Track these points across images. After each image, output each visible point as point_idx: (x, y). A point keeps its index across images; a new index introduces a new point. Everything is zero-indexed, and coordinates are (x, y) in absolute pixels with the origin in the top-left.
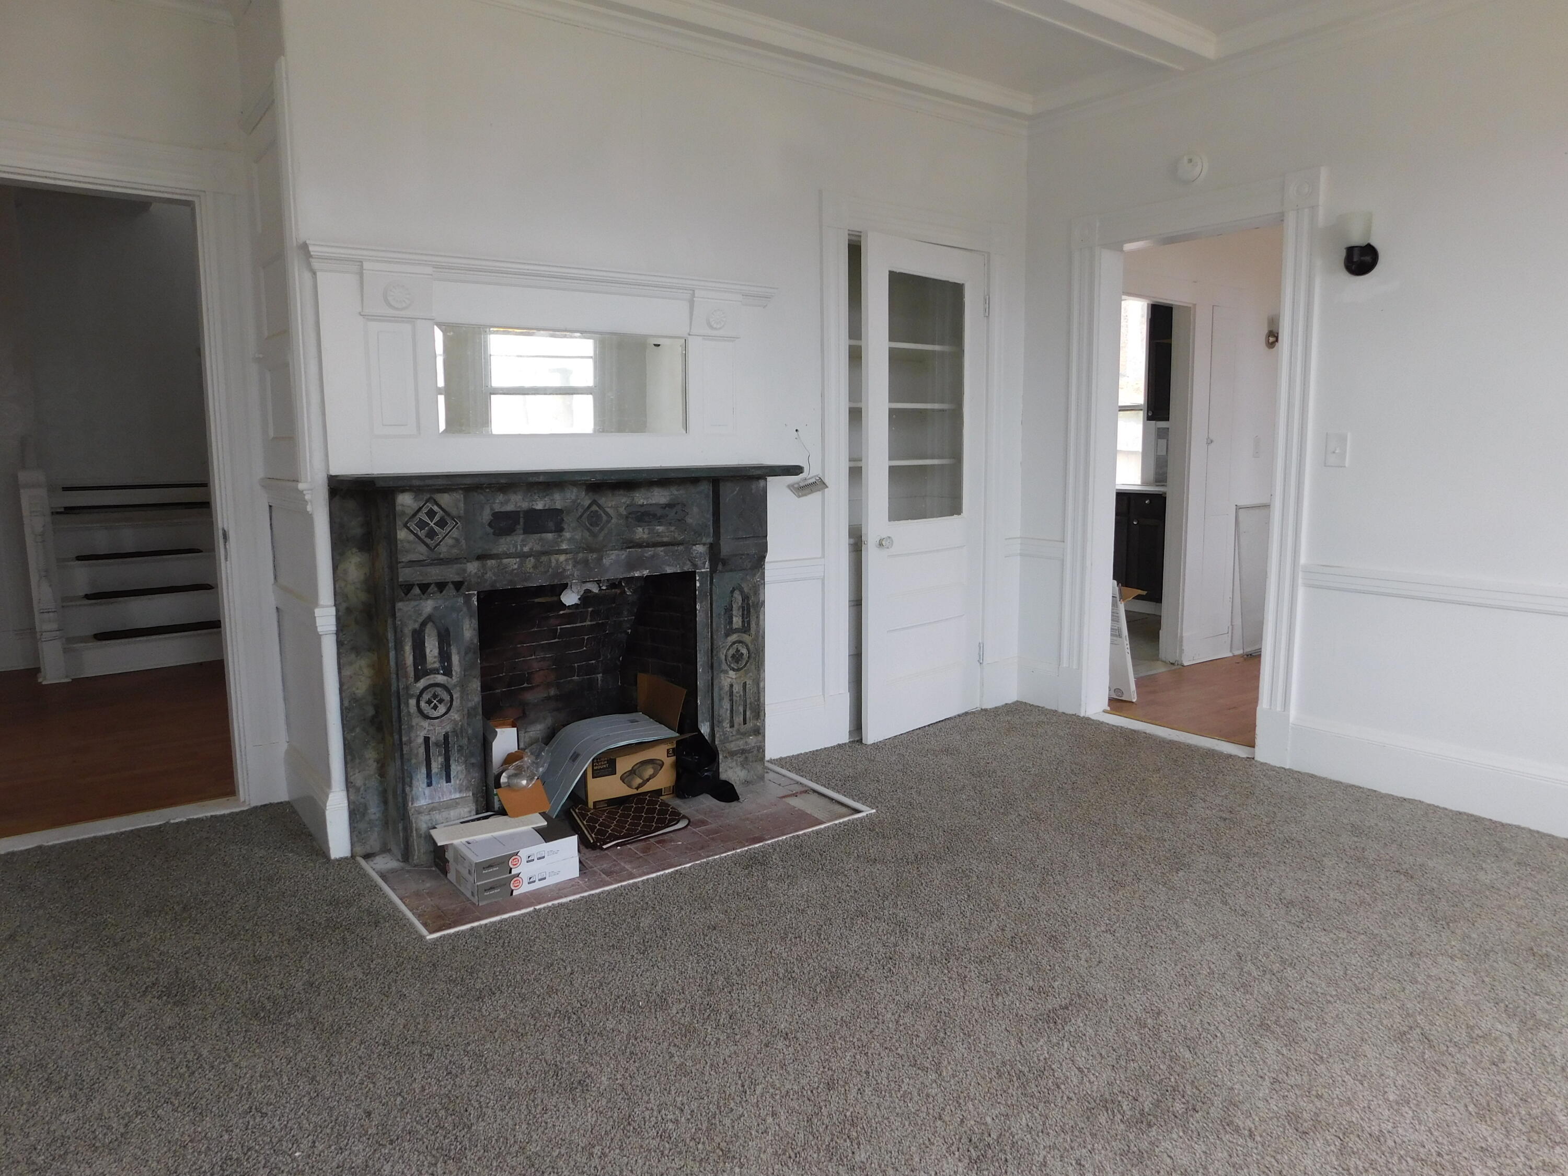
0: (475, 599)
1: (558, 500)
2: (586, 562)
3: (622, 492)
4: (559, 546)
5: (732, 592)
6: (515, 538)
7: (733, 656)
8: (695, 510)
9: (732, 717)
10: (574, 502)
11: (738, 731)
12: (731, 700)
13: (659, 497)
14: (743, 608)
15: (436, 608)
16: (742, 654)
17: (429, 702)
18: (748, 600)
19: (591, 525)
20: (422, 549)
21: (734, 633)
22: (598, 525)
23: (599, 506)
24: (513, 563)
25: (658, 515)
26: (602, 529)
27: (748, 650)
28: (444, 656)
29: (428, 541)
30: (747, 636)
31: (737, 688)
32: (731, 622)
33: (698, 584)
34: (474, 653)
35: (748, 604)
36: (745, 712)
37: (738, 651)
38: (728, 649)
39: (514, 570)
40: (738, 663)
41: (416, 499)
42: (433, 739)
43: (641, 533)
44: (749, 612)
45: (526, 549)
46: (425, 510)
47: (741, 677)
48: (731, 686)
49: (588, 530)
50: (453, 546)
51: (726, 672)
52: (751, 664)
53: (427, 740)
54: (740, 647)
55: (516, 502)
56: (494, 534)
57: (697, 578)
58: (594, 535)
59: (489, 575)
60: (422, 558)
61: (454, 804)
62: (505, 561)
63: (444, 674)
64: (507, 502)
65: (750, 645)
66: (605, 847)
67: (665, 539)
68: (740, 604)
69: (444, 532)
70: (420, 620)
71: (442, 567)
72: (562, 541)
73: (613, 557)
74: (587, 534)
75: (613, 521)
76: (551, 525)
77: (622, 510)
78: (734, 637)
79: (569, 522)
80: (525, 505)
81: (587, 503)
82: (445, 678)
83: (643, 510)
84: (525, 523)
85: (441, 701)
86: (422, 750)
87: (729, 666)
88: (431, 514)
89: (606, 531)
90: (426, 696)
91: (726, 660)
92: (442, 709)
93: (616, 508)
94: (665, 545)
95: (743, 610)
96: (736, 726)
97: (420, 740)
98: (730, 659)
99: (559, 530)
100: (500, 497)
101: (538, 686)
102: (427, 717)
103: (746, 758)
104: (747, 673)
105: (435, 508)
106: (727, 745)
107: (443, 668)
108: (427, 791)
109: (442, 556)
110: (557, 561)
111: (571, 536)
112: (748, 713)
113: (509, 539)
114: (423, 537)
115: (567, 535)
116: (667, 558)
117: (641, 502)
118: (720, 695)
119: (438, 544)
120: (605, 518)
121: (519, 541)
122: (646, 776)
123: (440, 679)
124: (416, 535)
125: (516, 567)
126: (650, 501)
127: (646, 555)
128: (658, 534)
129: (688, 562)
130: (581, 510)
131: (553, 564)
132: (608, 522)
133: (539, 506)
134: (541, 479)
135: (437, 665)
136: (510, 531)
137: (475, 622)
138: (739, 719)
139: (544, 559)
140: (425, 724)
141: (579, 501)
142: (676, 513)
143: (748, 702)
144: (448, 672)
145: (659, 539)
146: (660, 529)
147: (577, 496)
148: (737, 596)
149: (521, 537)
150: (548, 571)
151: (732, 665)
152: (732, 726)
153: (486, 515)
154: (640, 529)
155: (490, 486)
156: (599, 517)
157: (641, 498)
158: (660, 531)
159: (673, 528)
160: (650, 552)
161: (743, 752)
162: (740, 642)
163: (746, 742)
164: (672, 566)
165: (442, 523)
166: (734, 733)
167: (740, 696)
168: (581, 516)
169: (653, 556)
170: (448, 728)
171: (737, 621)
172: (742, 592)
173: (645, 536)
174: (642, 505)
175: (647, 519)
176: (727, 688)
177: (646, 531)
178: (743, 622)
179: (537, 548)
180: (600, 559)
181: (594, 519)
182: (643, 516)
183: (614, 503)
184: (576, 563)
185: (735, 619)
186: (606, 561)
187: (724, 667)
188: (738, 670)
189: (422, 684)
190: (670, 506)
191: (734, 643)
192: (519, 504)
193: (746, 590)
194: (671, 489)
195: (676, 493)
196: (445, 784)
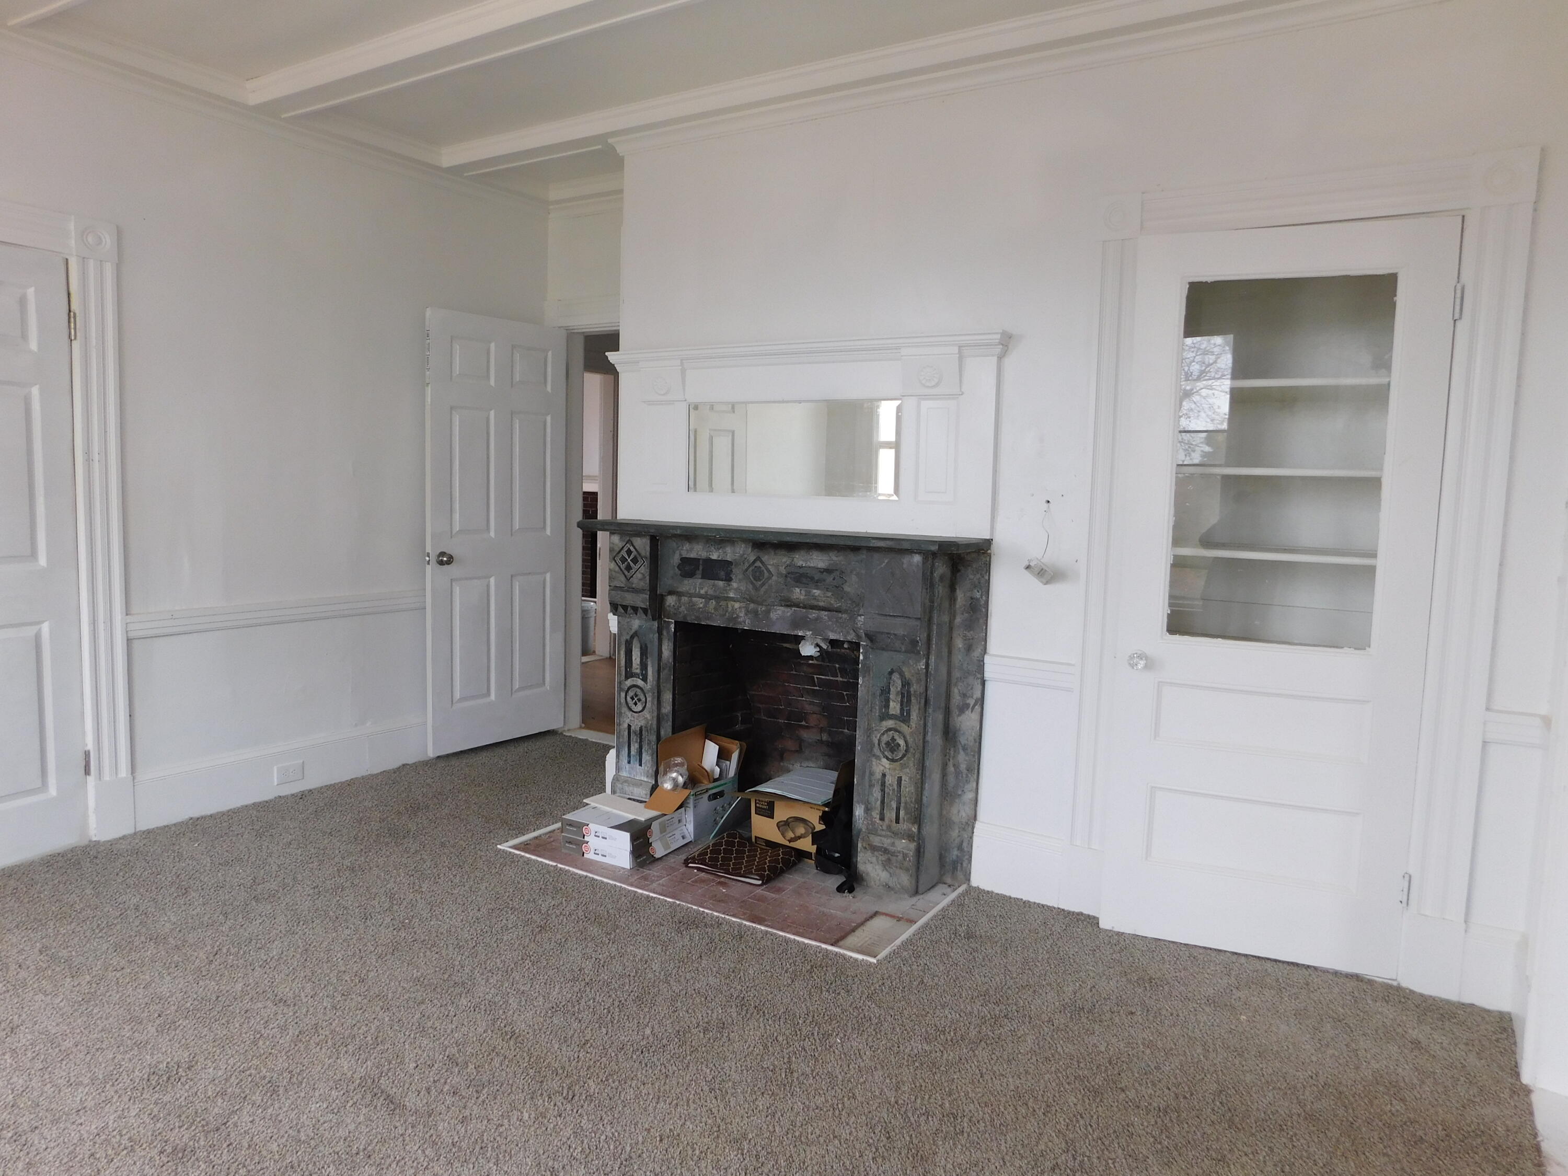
0: (672, 626)
1: (729, 553)
2: (756, 613)
3: (783, 552)
4: (727, 593)
5: (891, 673)
6: (696, 580)
7: (888, 744)
8: (854, 578)
9: (883, 809)
10: (742, 556)
11: (889, 827)
12: (883, 791)
13: (818, 561)
14: (902, 694)
15: (640, 627)
16: (899, 745)
17: (632, 698)
18: (909, 688)
19: (755, 579)
20: (623, 578)
21: (891, 718)
22: (760, 580)
23: (762, 562)
24: (700, 603)
25: (816, 578)
26: (763, 584)
27: (906, 742)
28: (644, 666)
29: (626, 573)
30: (907, 727)
31: (891, 780)
32: (887, 706)
33: (861, 657)
34: (670, 670)
35: (909, 692)
36: (898, 809)
37: (893, 739)
38: (883, 734)
39: (700, 608)
40: (893, 753)
41: (621, 539)
42: (633, 728)
43: (798, 594)
44: (909, 701)
45: (702, 592)
46: (626, 549)
47: (895, 769)
48: (884, 775)
49: (752, 583)
50: (641, 580)
51: (878, 758)
52: (909, 759)
53: (629, 726)
54: (896, 736)
55: (697, 551)
56: (681, 575)
57: (861, 651)
58: (756, 589)
59: (683, 609)
60: (623, 585)
61: (639, 784)
62: (694, 599)
63: (642, 680)
64: (692, 550)
65: (908, 737)
66: (690, 865)
67: (821, 604)
68: (899, 689)
69: (637, 567)
70: (631, 633)
71: (634, 595)
72: (730, 590)
73: (779, 612)
74: (750, 587)
75: (773, 578)
76: (722, 574)
77: (783, 570)
78: (890, 723)
79: (737, 573)
80: (704, 555)
81: (752, 558)
82: (643, 683)
83: (801, 571)
84: (703, 570)
85: (639, 700)
86: (626, 733)
87: (883, 753)
88: (629, 552)
89: (766, 587)
90: (631, 694)
91: (879, 745)
92: (639, 707)
93: (777, 566)
94: (829, 611)
95: (903, 697)
96: (886, 819)
97: (626, 726)
98: (884, 746)
99: (729, 579)
100: (687, 546)
101: (812, 727)
102: (630, 710)
103: (889, 859)
104: (903, 767)
105: (632, 548)
106: (872, 837)
107: (642, 674)
108: (627, 766)
109: (634, 586)
110: (733, 607)
111: (737, 586)
112: (902, 813)
113: (691, 581)
114: (623, 569)
115: (735, 585)
116: (830, 623)
117: (800, 563)
118: (870, 781)
119: (632, 577)
120: (766, 574)
121: (698, 584)
122: (798, 834)
123: (640, 683)
124: (619, 567)
125: (701, 606)
126: (809, 564)
127: (810, 616)
128: (815, 598)
129: (852, 632)
130: (747, 565)
131: (730, 609)
132: (769, 578)
133: (714, 556)
134: (679, 532)
135: (638, 671)
136: (691, 575)
137: (671, 645)
138: (890, 815)
139: (723, 603)
140: (629, 714)
141: (745, 556)
142: (834, 579)
143: (903, 800)
144: (645, 679)
145: (816, 603)
146: (817, 592)
147: (744, 551)
148: (896, 677)
149: (700, 581)
150: (725, 615)
151: (886, 753)
152: (882, 819)
153: (676, 560)
154: (798, 590)
155: (679, 536)
156: (762, 572)
157: (801, 560)
158: (816, 594)
159: (829, 594)
160: (813, 614)
161: (886, 851)
162: (896, 730)
163: (894, 843)
164: (836, 632)
165: (635, 561)
166: (884, 828)
167: (894, 790)
168: (747, 570)
169: (817, 619)
170: (643, 723)
171: (894, 707)
172: (902, 675)
173: (802, 597)
174: (801, 567)
175: (804, 580)
176: (878, 776)
177: (803, 592)
178: (902, 709)
179: (711, 592)
180: (768, 612)
181: (757, 574)
182: (801, 577)
183: (775, 561)
184: (748, 612)
185: (892, 704)
186: (773, 616)
187: (878, 753)
188: (893, 760)
189: (629, 682)
190: (828, 571)
191: (890, 730)
192: (700, 553)
193: (907, 675)
194: (831, 554)
195: (835, 558)
196: (638, 767)
